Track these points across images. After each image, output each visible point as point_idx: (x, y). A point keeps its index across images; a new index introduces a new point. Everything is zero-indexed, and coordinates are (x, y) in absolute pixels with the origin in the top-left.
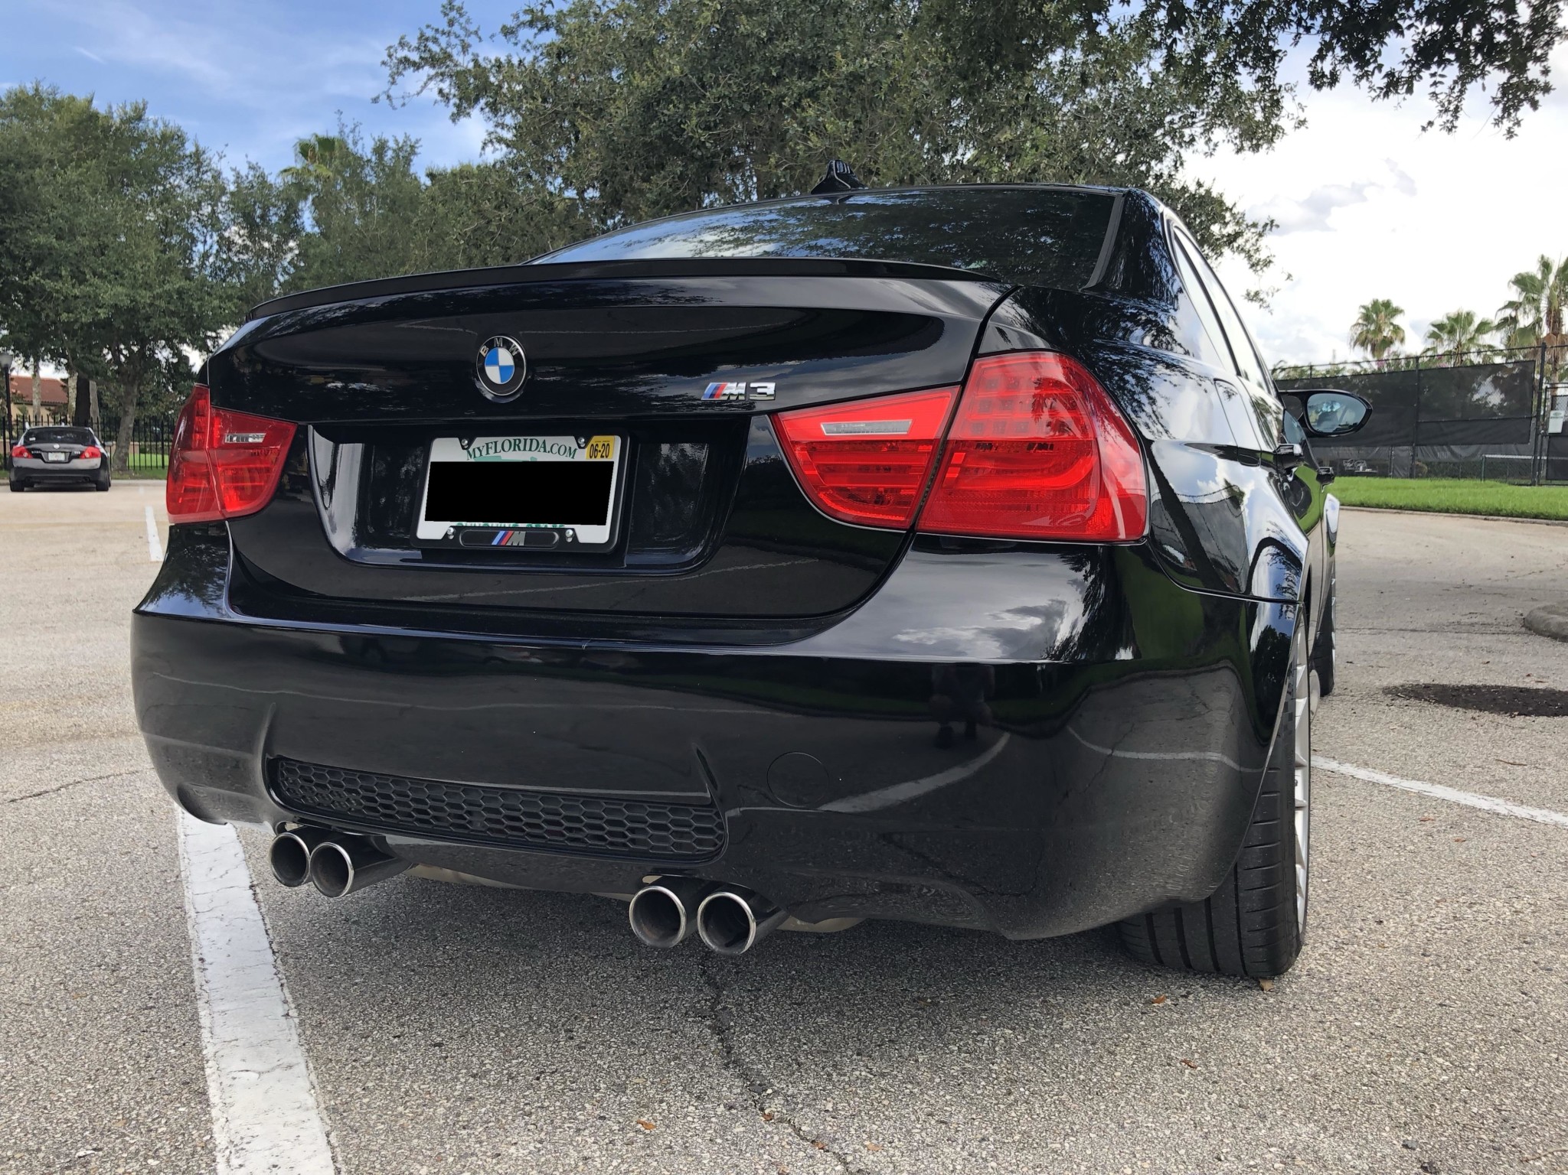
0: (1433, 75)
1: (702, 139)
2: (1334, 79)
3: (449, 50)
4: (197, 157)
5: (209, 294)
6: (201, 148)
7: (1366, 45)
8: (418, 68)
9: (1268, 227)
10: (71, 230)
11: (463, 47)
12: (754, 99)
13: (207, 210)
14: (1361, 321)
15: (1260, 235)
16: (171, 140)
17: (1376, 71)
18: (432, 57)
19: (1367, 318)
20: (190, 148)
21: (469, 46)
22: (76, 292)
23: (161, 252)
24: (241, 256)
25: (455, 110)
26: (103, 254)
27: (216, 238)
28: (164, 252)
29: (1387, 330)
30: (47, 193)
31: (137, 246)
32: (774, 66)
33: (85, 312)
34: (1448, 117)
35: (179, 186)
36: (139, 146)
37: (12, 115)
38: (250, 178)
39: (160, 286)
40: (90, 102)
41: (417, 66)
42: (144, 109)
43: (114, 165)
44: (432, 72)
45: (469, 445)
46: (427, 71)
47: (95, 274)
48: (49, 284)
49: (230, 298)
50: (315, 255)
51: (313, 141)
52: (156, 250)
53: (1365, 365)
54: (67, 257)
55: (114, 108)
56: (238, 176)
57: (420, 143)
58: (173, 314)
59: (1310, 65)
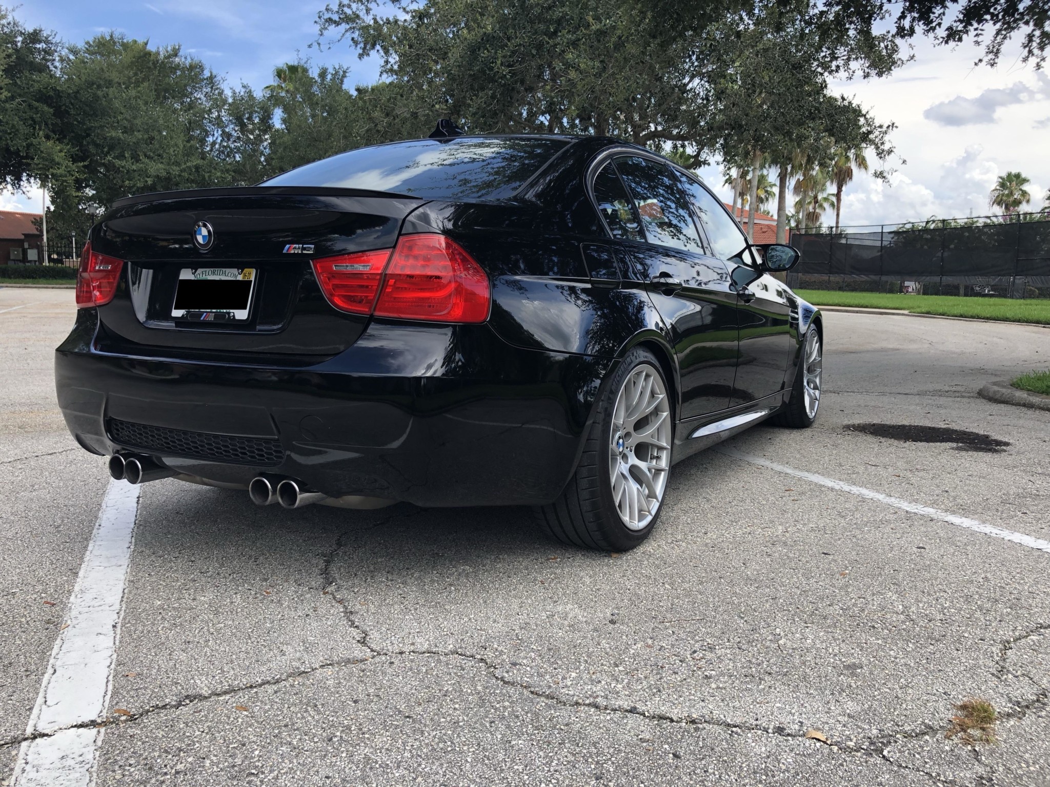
0: (976, 29)
1: (504, 73)
2: (912, 32)
3: (358, 12)
4: (211, 79)
5: (215, 169)
6: (214, 74)
7: (930, 10)
8: (338, 25)
9: (891, 128)
10: (131, 128)
11: (367, 10)
12: (540, 47)
13: (215, 115)
14: (998, 188)
15: (886, 133)
16: (195, 69)
17: (937, 27)
18: (346, 17)
19: (1002, 185)
20: (207, 74)
21: (371, 9)
22: (134, 167)
23: (187, 142)
24: (236, 144)
25: (361, 51)
26: (151, 143)
27: (220, 132)
28: (188, 141)
29: (1017, 194)
30: (117, 104)
31: (172, 138)
32: (552, 24)
33: (139, 180)
34: (991, 56)
35: (200, 99)
36: (175, 73)
37: (95, 53)
38: (242, 93)
39: (185, 164)
40: (146, 44)
41: (337, 24)
42: (179, 49)
43: (160, 85)
44: (348, 27)
45: (195, 272)
46: (344, 26)
47: (146, 156)
48: (118, 163)
49: (227, 171)
50: (280, 144)
51: (285, 67)
52: (183, 141)
53: (994, 219)
54: (129, 145)
55: (161, 49)
56: (234, 93)
57: (350, 70)
58: (193, 181)
59: (896, 23)
